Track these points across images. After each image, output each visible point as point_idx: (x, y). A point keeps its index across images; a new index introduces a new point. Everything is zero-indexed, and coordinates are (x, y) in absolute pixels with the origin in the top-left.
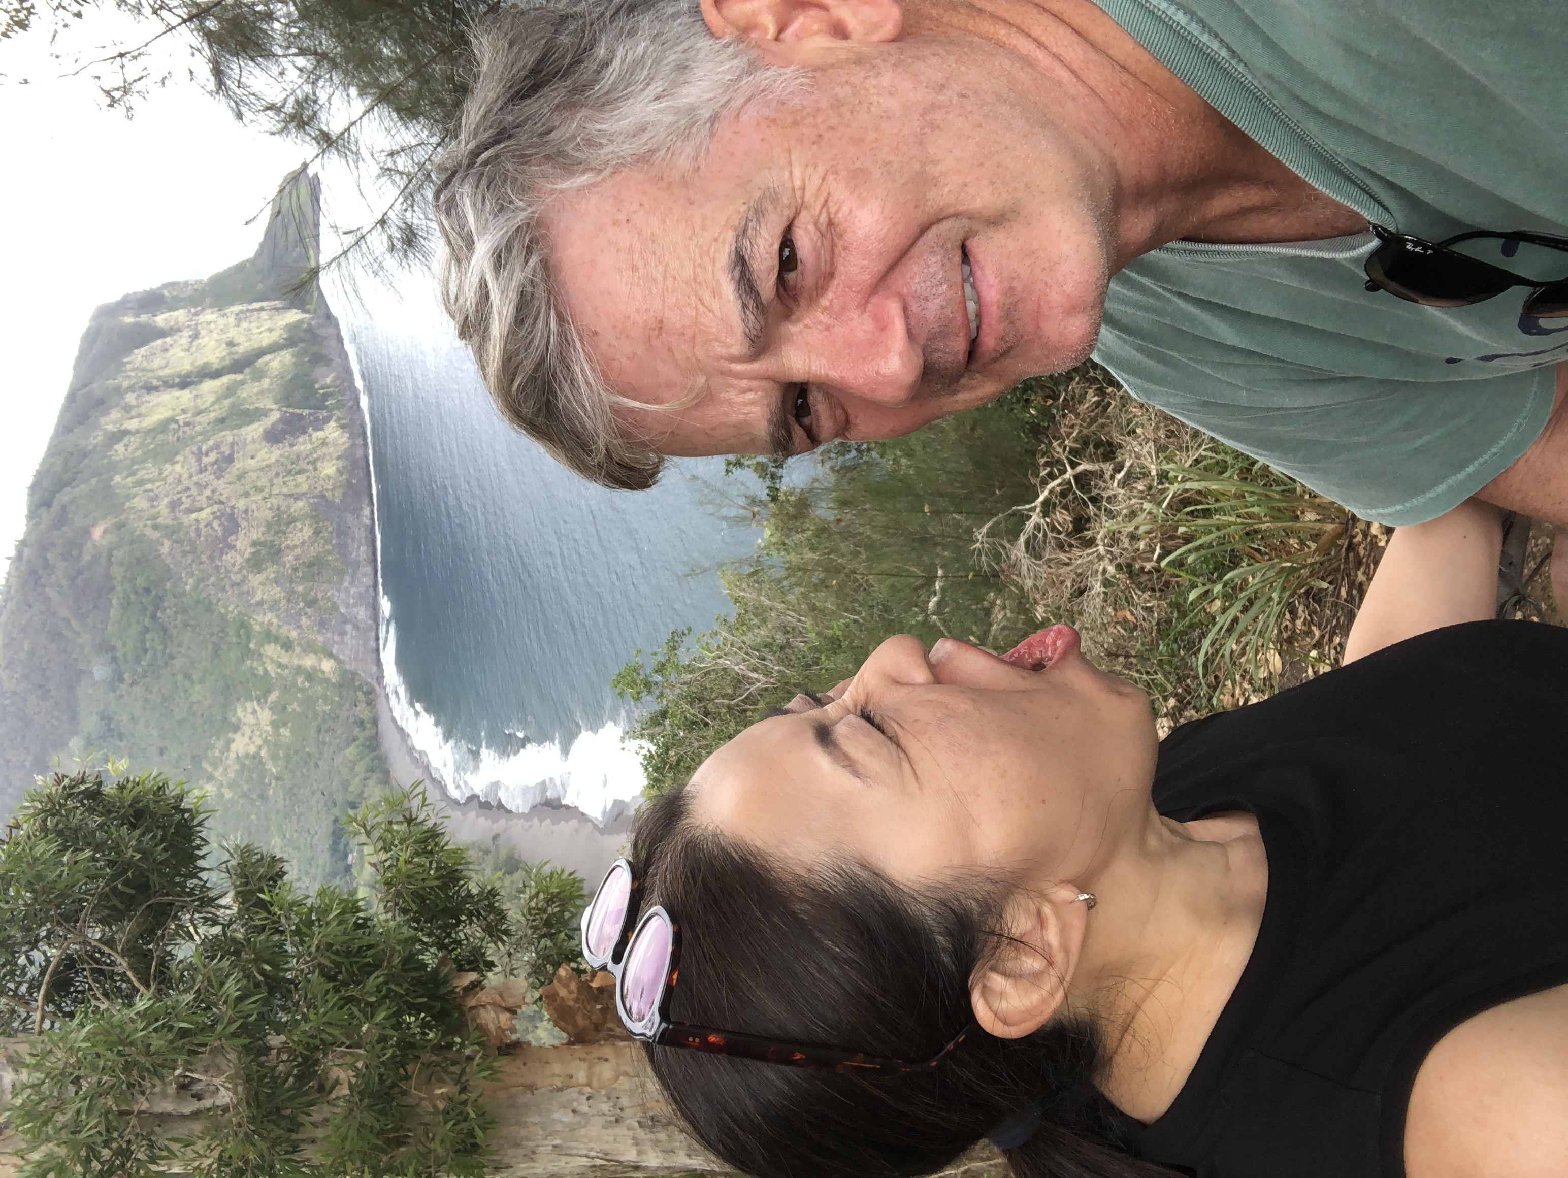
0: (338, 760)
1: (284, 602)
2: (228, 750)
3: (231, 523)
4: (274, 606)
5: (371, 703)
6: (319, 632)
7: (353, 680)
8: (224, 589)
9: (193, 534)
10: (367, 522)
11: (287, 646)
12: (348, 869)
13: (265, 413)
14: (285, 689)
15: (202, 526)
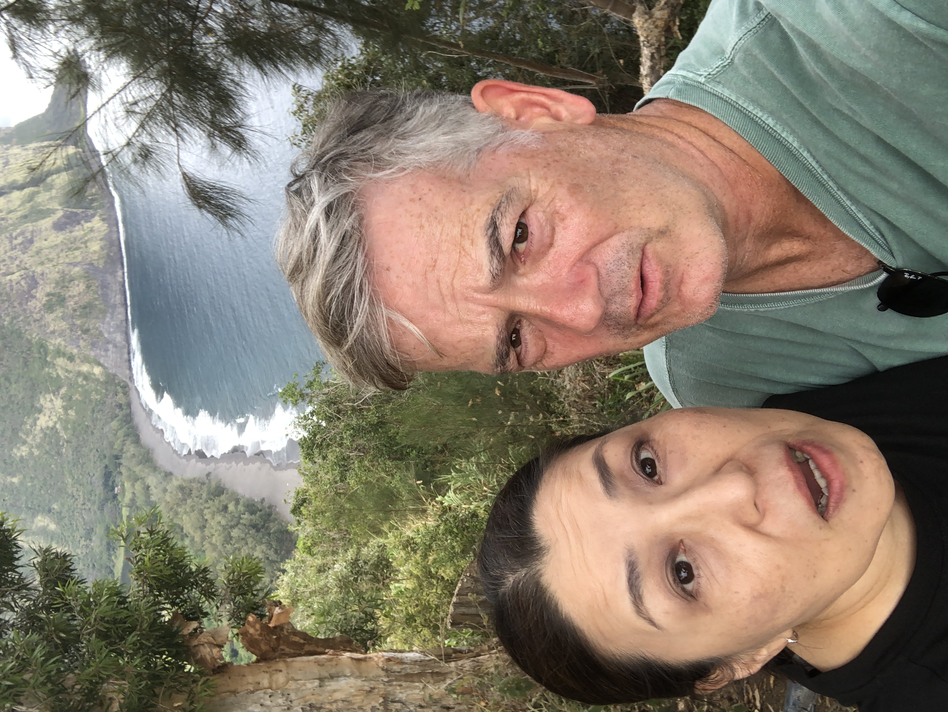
0: (106, 429)
1: (68, 331)
2: (35, 424)
3: (33, 282)
4: (62, 334)
5: (126, 394)
6: (91, 349)
7: (114, 379)
8: (29, 324)
9: (8, 289)
10: (121, 280)
11: (71, 358)
12: (115, 497)
13: (53, 211)
14: (71, 386)
15: (14, 284)
